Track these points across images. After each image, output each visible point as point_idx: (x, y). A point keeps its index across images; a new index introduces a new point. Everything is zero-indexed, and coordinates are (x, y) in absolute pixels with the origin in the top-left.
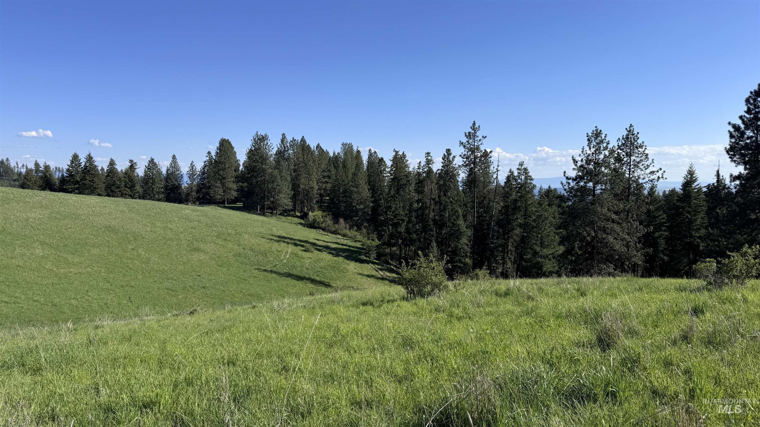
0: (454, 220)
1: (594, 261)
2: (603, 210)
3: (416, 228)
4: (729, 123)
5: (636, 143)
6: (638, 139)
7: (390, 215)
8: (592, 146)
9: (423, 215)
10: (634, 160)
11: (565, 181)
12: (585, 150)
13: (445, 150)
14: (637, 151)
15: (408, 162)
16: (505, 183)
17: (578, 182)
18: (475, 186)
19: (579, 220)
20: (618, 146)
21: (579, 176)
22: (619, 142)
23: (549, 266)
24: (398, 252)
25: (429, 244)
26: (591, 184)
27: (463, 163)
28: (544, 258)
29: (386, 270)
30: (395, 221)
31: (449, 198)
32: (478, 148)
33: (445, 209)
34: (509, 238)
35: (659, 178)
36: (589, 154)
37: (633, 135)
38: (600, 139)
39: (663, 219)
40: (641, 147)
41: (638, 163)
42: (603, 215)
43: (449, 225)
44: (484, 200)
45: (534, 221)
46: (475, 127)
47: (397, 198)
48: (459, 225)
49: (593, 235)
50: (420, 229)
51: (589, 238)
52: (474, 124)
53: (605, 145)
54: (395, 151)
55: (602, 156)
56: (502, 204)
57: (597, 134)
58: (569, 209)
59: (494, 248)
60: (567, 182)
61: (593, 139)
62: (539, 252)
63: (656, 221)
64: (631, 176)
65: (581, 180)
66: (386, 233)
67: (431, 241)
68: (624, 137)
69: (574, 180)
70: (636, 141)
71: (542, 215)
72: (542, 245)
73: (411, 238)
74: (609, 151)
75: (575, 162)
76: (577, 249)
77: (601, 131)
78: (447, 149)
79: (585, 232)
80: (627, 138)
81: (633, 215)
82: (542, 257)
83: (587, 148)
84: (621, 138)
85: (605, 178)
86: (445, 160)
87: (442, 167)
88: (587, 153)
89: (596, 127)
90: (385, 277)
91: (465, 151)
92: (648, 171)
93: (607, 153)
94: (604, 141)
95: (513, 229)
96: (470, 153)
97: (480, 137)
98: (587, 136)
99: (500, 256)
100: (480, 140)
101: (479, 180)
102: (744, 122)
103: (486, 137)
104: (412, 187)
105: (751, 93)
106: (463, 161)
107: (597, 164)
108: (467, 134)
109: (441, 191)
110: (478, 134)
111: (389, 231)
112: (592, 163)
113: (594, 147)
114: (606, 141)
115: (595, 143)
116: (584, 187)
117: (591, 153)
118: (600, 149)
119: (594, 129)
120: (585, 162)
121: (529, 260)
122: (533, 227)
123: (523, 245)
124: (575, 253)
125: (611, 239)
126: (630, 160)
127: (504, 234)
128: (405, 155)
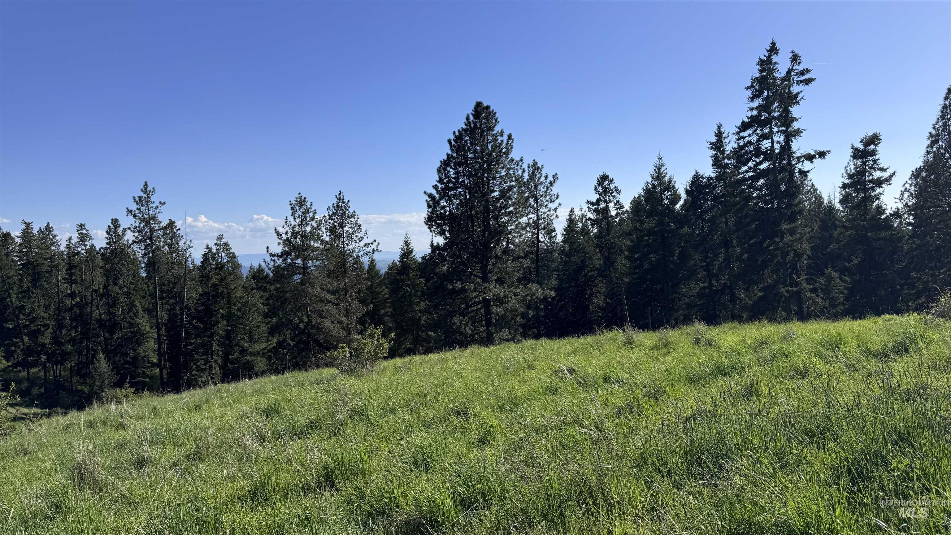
0: (131, 318)
1: (310, 351)
2: (314, 290)
3: (70, 335)
4: (425, 193)
5: (347, 212)
6: (349, 207)
7: (23, 320)
8: (297, 215)
9: (81, 314)
10: (347, 231)
11: (268, 259)
12: (288, 221)
13: (111, 221)
14: (349, 221)
15: (57, 238)
16: (202, 262)
17: (285, 260)
18: (154, 269)
19: (289, 304)
20: (329, 215)
21: (285, 251)
22: (329, 211)
23: (261, 363)
24: (42, 374)
25: (94, 356)
26: (299, 261)
27: (134, 238)
28: (255, 355)
29: (20, 405)
30: (33, 328)
31: (121, 288)
32: (154, 218)
33: (114, 305)
34: (212, 334)
35: (374, 250)
36: (295, 225)
37: (344, 203)
38: (305, 207)
39: (386, 294)
40: (353, 216)
41: (352, 234)
42: (315, 296)
43: (124, 326)
44: (174, 288)
45: (239, 310)
46: (148, 190)
47: (33, 293)
48: (139, 324)
49: (306, 320)
50: (77, 335)
51: (301, 325)
52: (146, 185)
53: (311, 214)
54: (25, 223)
55: (308, 228)
56: (200, 290)
57: (301, 202)
58: (276, 293)
59: (192, 350)
60: (271, 260)
61: (297, 207)
62: (248, 349)
63: (379, 297)
64: (345, 249)
65: (287, 256)
66: (19, 348)
67: (96, 351)
68: (335, 205)
69: (280, 256)
70: (347, 210)
71: (248, 301)
72: (251, 339)
73: (63, 351)
74: (316, 222)
75: (279, 234)
76: (289, 340)
77: (305, 198)
78: (112, 220)
79: (296, 319)
80: (338, 206)
81: (351, 293)
82: (251, 354)
83: (291, 219)
84: (331, 207)
85: (315, 253)
86: (112, 235)
87: (107, 244)
88: (291, 225)
89: (300, 194)
90: (19, 416)
91: (135, 222)
92: (363, 243)
93: (314, 223)
94: (310, 210)
95: (218, 322)
96: (144, 224)
97: (157, 204)
98: (291, 205)
99: (202, 359)
100: (157, 207)
101: (159, 262)
102: (438, 192)
103: (164, 203)
104: (62, 274)
105: (441, 162)
106: (134, 236)
107: (304, 237)
108: (137, 199)
109: (108, 278)
110: (153, 199)
111: (23, 344)
112: (299, 237)
113: (299, 217)
114: (312, 210)
115: (300, 213)
116: (292, 265)
117: (296, 224)
118: (306, 220)
119: (298, 196)
120: (290, 234)
121: (237, 361)
122: (239, 318)
123: (228, 342)
124: (287, 345)
125: (327, 323)
126: (343, 232)
127: (206, 329)
128: (52, 228)
